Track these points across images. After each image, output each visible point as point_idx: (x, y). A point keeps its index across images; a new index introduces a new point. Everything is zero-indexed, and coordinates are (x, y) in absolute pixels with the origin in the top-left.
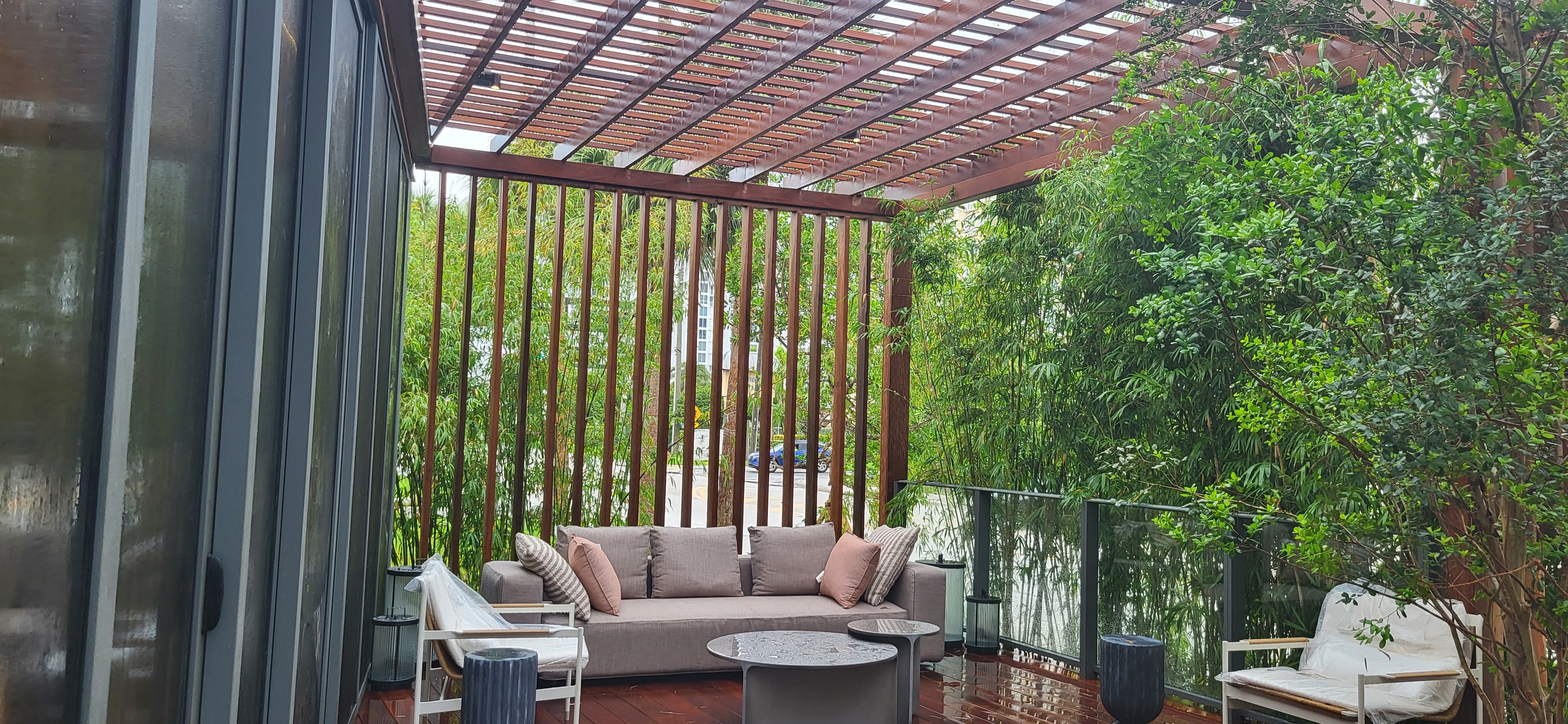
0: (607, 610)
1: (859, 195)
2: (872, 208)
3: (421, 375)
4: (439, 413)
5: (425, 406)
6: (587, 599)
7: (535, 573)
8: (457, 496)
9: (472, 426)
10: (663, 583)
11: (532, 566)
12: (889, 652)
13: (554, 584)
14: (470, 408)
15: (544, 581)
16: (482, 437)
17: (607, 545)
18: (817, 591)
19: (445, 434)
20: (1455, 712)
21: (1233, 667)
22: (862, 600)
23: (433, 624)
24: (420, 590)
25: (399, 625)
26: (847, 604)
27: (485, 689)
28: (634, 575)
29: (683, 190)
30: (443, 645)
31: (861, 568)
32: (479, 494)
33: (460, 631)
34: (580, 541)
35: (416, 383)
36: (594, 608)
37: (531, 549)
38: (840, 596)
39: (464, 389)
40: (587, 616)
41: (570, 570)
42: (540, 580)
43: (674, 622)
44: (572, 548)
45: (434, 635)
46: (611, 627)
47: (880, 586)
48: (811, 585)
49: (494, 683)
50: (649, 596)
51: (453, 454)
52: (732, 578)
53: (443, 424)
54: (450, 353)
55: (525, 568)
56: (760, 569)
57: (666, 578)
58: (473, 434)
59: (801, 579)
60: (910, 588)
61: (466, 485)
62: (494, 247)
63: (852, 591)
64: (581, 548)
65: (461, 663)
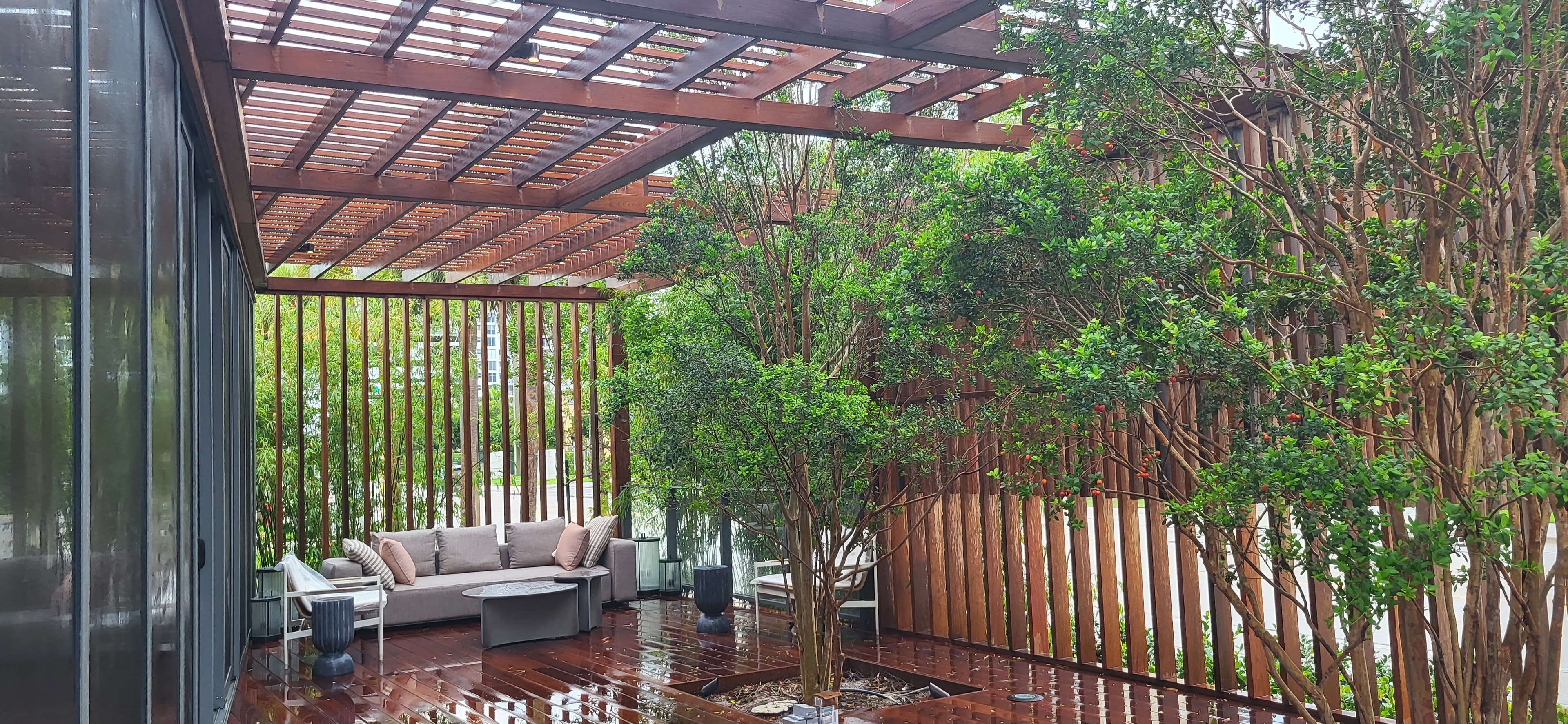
0: (407, 583)
1: (584, 287)
2: (594, 295)
3: (268, 435)
4: (284, 461)
5: (274, 457)
6: (392, 576)
7: (356, 562)
8: (301, 523)
9: (310, 469)
10: (445, 565)
11: (354, 558)
12: (575, 586)
13: (369, 568)
14: (307, 456)
15: (363, 567)
16: (319, 477)
17: (405, 542)
18: (553, 562)
19: (289, 476)
20: (862, 586)
21: (760, 574)
22: (581, 565)
23: (292, 588)
24: (283, 570)
25: (268, 601)
26: (569, 568)
27: (324, 618)
28: (426, 561)
29: (453, 293)
30: (298, 600)
31: (578, 544)
32: (318, 519)
33: (308, 591)
34: (385, 540)
35: (265, 441)
36: (397, 582)
37: (352, 548)
38: (564, 564)
39: (302, 441)
40: (392, 587)
41: (380, 558)
42: (360, 566)
43: (450, 587)
44: (381, 545)
45: (293, 594)
46: (408, 593)
47: (591, 555)
48: (549, 559)
49: (329, 613)
50: (438, 573)
51: (297, 490)
52: (496, 558)
53: (288, 469)
54: (290, 414)
55: (351, 561)
56: (514, 551)
57: (447, 562)
58: (311, 474)
59: (542, 555)
60: (612, 554)
61: (308, 514)
62: (317, 338)
63: (573, 559)
64: (386, 544)
65: (310, 608)
